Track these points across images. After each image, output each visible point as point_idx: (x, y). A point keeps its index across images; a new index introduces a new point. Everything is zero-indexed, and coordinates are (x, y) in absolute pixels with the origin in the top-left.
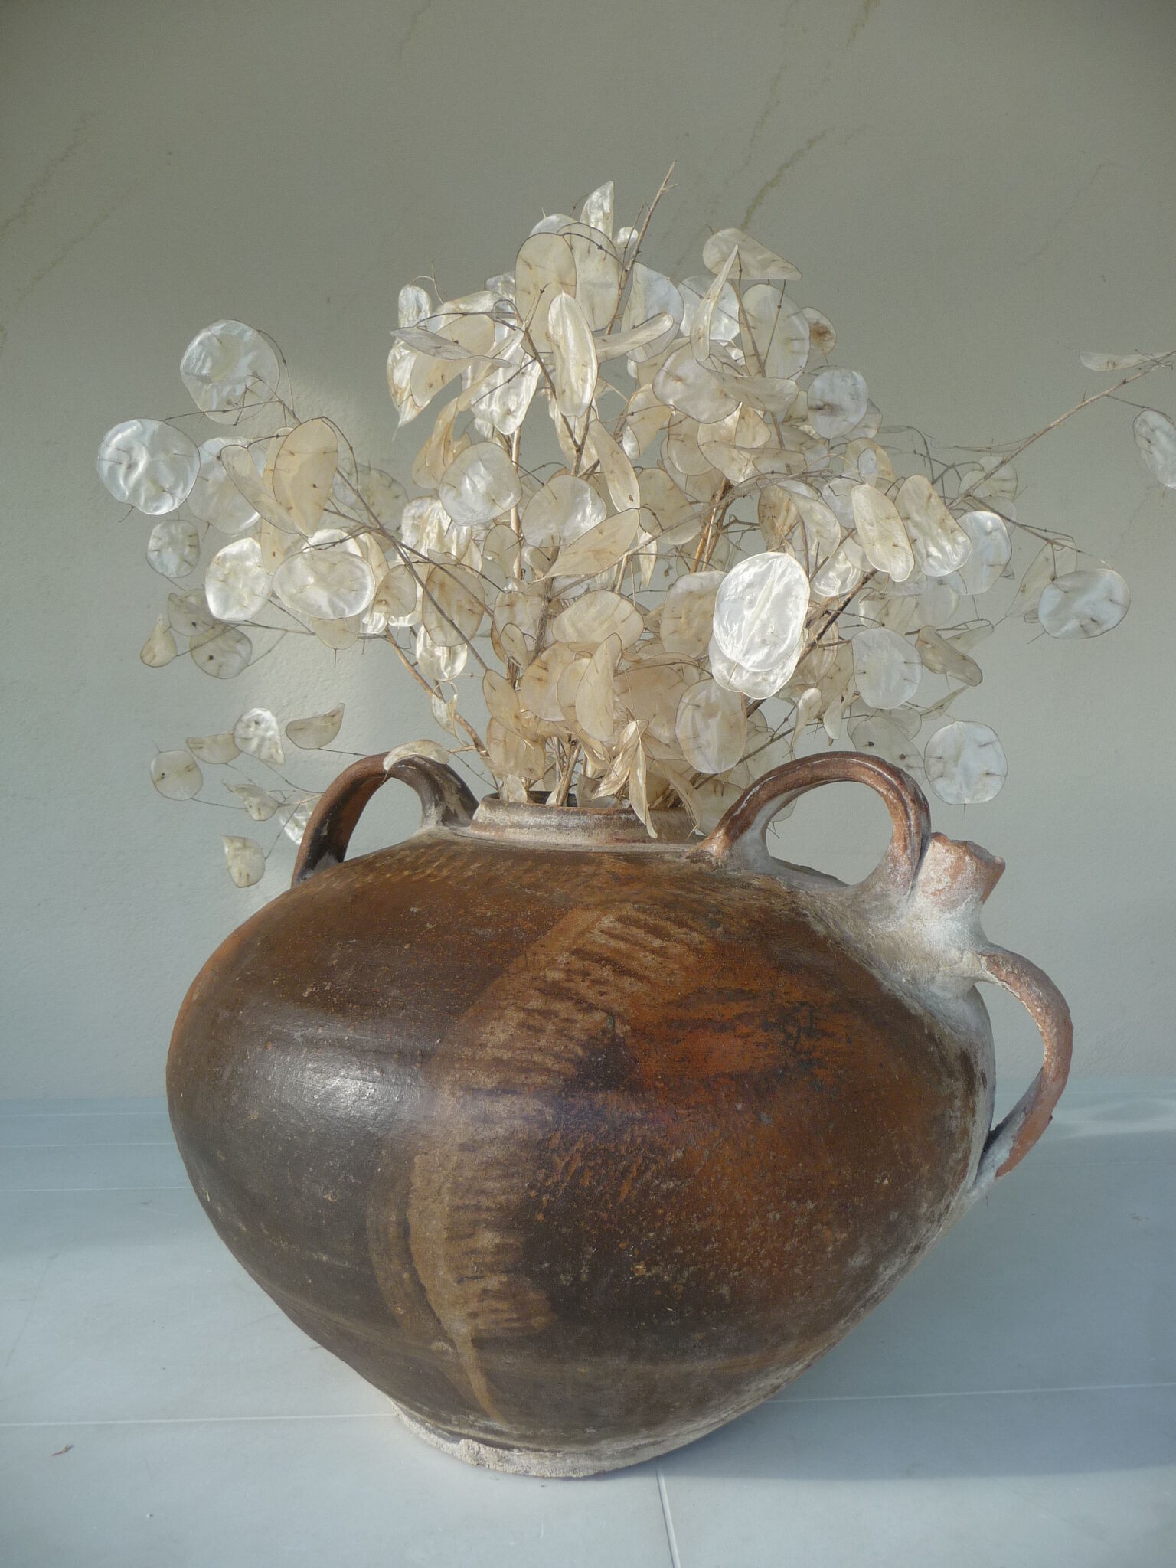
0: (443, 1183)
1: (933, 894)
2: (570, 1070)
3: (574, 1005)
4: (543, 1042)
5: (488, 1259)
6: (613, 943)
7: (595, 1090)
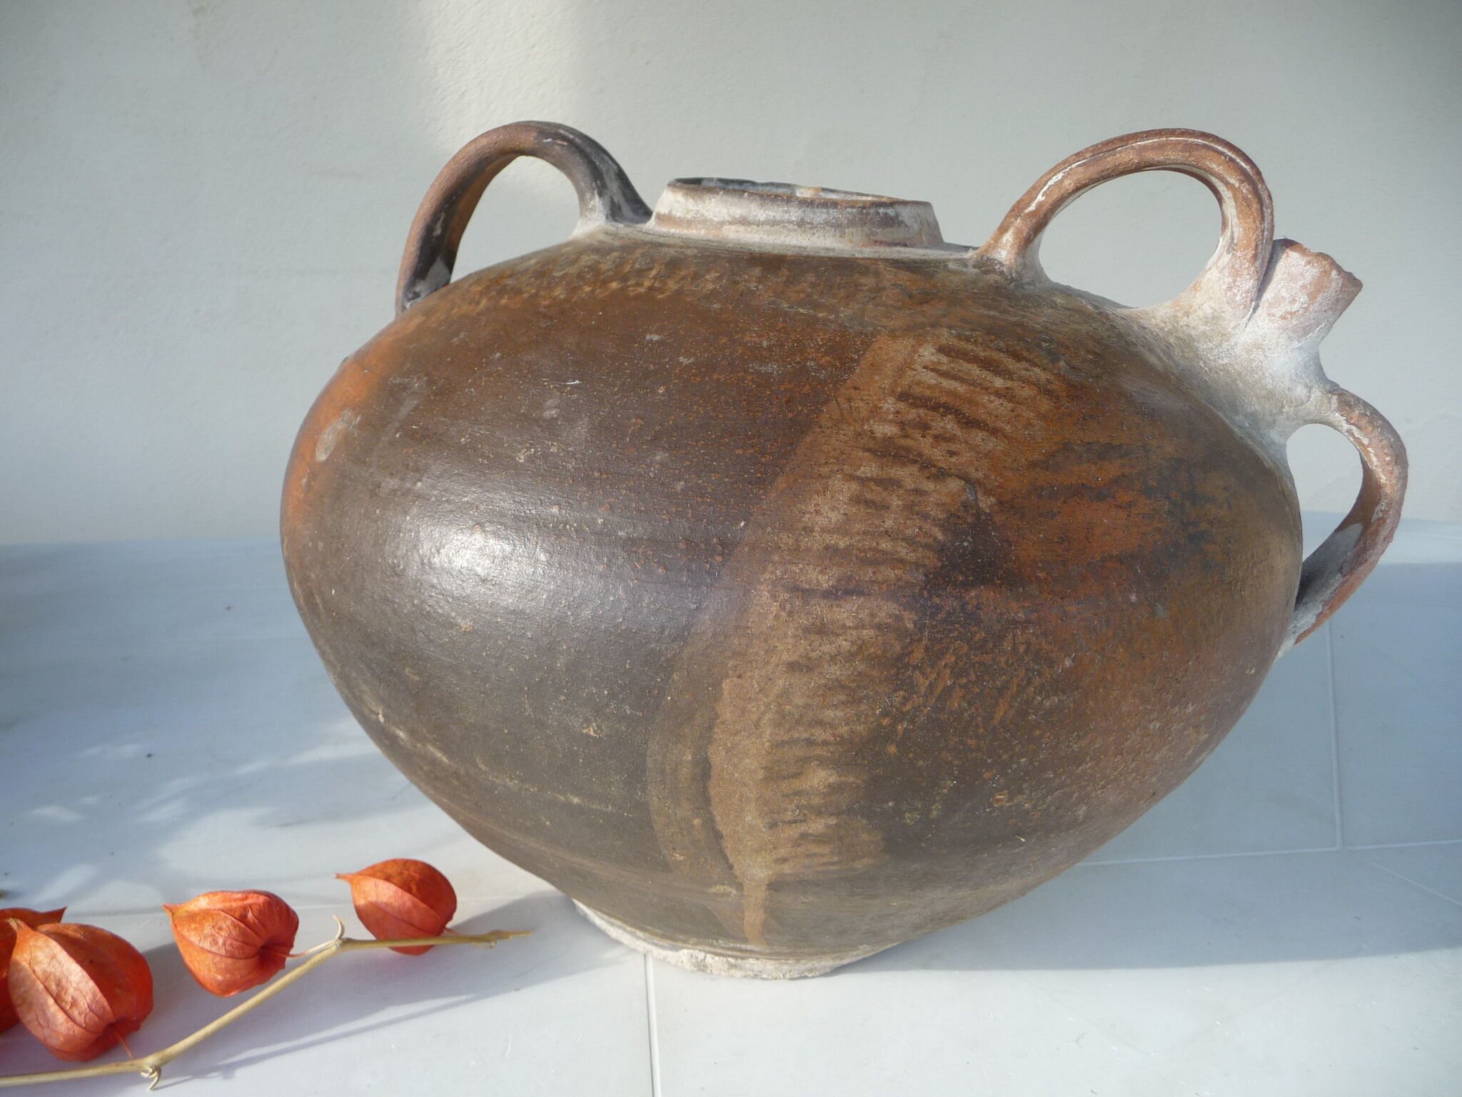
0: (763, 714)
1: (1283, 317)
2: (932, 561)
3: (920, 470)
4: (889, 523)
5: (816, 801)
6: (947, 384)
7: (966, 586)
